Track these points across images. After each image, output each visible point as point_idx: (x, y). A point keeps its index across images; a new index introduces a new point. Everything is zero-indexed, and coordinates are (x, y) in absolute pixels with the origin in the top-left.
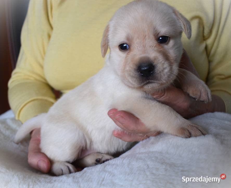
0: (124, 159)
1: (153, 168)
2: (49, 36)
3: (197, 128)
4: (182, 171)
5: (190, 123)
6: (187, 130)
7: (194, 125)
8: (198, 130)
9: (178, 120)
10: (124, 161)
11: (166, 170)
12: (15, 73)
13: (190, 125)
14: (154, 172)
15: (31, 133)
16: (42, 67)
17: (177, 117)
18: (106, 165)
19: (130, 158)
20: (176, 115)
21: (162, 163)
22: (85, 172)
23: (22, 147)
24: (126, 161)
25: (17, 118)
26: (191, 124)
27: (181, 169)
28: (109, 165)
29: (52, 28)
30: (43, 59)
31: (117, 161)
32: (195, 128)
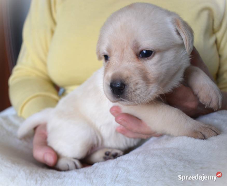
0: (138, 155)
1: (170, 164)
2: (53, 32)
3: (210, 129)
4: (202, 168)
5: (202, 125)
6: (200, 133)
7: (207, 126)
8: (212, 131)
9: (189, 123)
10: (138, 157)
11: (185, 167)
12: (17, 70)
13: (202, 127)
14: (172, 168)
15: (35, 129)
16: (45, 64)
17: (187, 120)
18: (119, 161)
19: (144, 155)
20: (186, 118)
21: (180, 160)
22: (97, 167)
23: (25, 143)
24: (140, 157)
25: (19, 114)
26: (204, 126)
27: (200, 166)
28: (122, 160)
29: (55, 23)
30: (46, 55)
31: (130, 156)
32: (208, 129)
